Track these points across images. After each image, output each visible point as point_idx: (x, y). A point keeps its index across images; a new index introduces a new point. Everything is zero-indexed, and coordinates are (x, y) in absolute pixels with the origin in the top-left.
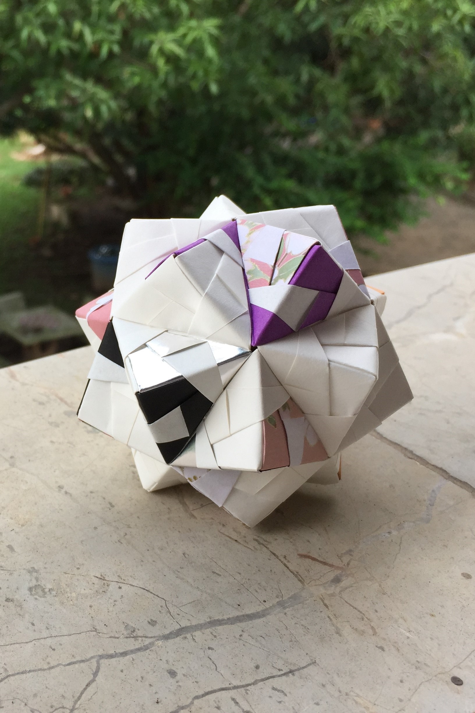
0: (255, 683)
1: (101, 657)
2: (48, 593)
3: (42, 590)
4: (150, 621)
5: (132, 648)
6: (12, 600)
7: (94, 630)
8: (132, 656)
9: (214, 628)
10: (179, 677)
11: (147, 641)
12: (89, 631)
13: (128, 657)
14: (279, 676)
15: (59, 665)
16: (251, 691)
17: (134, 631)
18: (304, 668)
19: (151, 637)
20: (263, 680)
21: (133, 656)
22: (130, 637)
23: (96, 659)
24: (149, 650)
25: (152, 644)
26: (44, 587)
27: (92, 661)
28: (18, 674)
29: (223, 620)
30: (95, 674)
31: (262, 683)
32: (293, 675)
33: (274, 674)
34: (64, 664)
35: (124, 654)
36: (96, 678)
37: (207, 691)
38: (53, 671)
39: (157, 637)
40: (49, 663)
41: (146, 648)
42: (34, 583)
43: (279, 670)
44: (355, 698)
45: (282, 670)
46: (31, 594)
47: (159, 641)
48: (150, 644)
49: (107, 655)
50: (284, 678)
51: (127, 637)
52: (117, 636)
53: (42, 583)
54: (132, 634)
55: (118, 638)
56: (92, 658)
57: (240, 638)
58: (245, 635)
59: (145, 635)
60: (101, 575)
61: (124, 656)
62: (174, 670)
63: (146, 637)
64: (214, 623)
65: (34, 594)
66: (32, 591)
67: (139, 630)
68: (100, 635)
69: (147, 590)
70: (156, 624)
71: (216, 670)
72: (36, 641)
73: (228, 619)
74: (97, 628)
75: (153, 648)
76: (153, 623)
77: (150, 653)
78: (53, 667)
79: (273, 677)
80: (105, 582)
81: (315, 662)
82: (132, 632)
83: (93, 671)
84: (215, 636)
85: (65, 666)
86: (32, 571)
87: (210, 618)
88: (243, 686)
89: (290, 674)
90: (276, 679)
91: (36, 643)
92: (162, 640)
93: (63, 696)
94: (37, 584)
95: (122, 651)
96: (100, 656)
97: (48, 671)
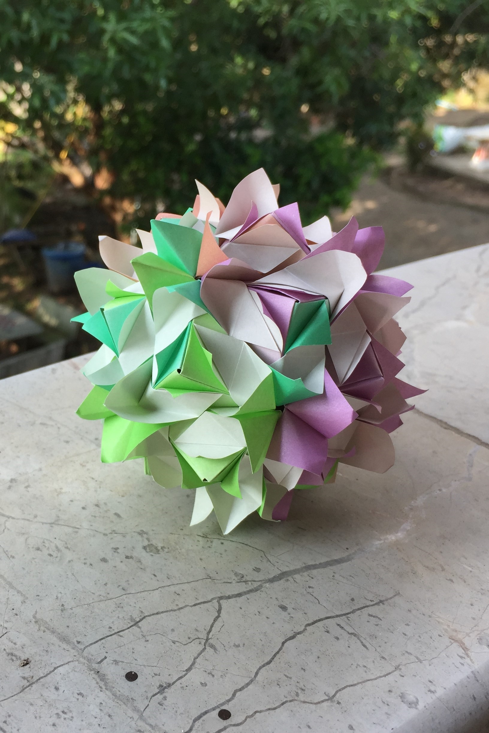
0: (353, 612)
1: (221, 598)
2: (161, 550)
3: (155, 548)
4: (255, 569)
5: (245, 590)
6: (132, 557)
7: (209, 577)
8: (245, 596)
9: (309, 571)
10: (290, 610)
11: (256, 585)
12: (204, 579)
13: (243, 597)
14: (372, 605)
15: (186, 606)
16: (351, 618)
17: (243, 577)
18: (391, 598)
19: (258, 581)
20: (359, 609)
21: (248, 596)
22: (241, 582)
23: (217, 600)
24: (259, 591)
25: (261, 586)
26: (156, 546)
27: (213, 601)
28: (153, 614)
29: (316, 565)
30: (219, 611)
31: (359, 611)
32: (383, 604)
33: (368, 604)
34: (190, 605)
35: (239, 595)
36: (221, 615)
37: (316, 620)
38: (181, 610)
39: (263, 580)
40: (177, 605)
41: (256, 590)
42: (146, 543)
43: (371, 601)
44: (437, 619)
45: (373, 601)
46: (147, 552)
47: (266, 584)
48: (259, 586)
49: (225, 597)
50: (376, 606)
51: (238, 582)
52: (229, 581)
53: (154, 542)
54: (242, 579)
55: (230, 583)
56: (213, 599)
57: (333, 578)
58: (337, 576)
59: (253, 580)
60: (203, 534)
61: (239, 597)
62: (284, 605)
63: (254, 581)
64: (308, 568)
65: (149, 551)
66: (147, 549)
67: (247, 576)
68: (215, 581)
69: (245, 544)
70: (260, 570)
71: (319, 603)
72: (161, 589)
73: (320, 564)
74: (211, 576)
75: (262, 589)
76: (257, 570)
77: (261, 593)
78: (182, 608)
79: (367, 606)
80: (208, 539)
81: (399, 593)
82: (241, 577)
83: (216, 610)
84: (312, 578)
85: (191, 606)
86: (141, 533)
87: (305, 564)
88: (345, 615)
89: (381, 604)
90: (370, 608)
91: (161, 590)
92: (269, 583)
93: (197, 630)
94: (149, 543)
95: (236, 593)
96: (219, 597)
97: (178, 611)
